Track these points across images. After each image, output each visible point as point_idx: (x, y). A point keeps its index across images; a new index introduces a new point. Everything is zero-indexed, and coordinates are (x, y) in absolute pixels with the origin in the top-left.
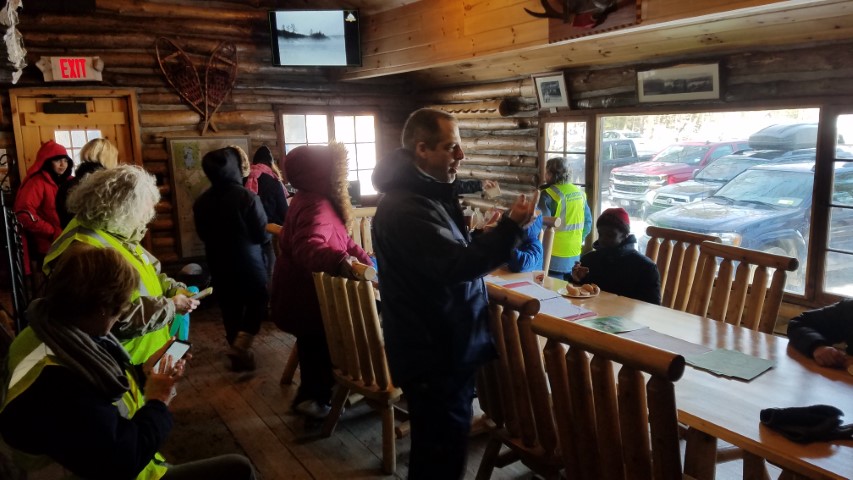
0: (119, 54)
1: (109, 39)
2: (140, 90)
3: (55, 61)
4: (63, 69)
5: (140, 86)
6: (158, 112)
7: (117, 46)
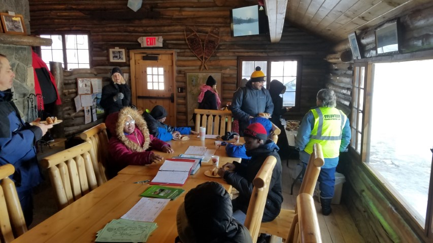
0: (171, 35)
1: (166, 28)
2: (179, 51)
3: (145, 38)
4: (147, 42)
5: (178, 49)
6: (185, 61)
7: (170, 31)
